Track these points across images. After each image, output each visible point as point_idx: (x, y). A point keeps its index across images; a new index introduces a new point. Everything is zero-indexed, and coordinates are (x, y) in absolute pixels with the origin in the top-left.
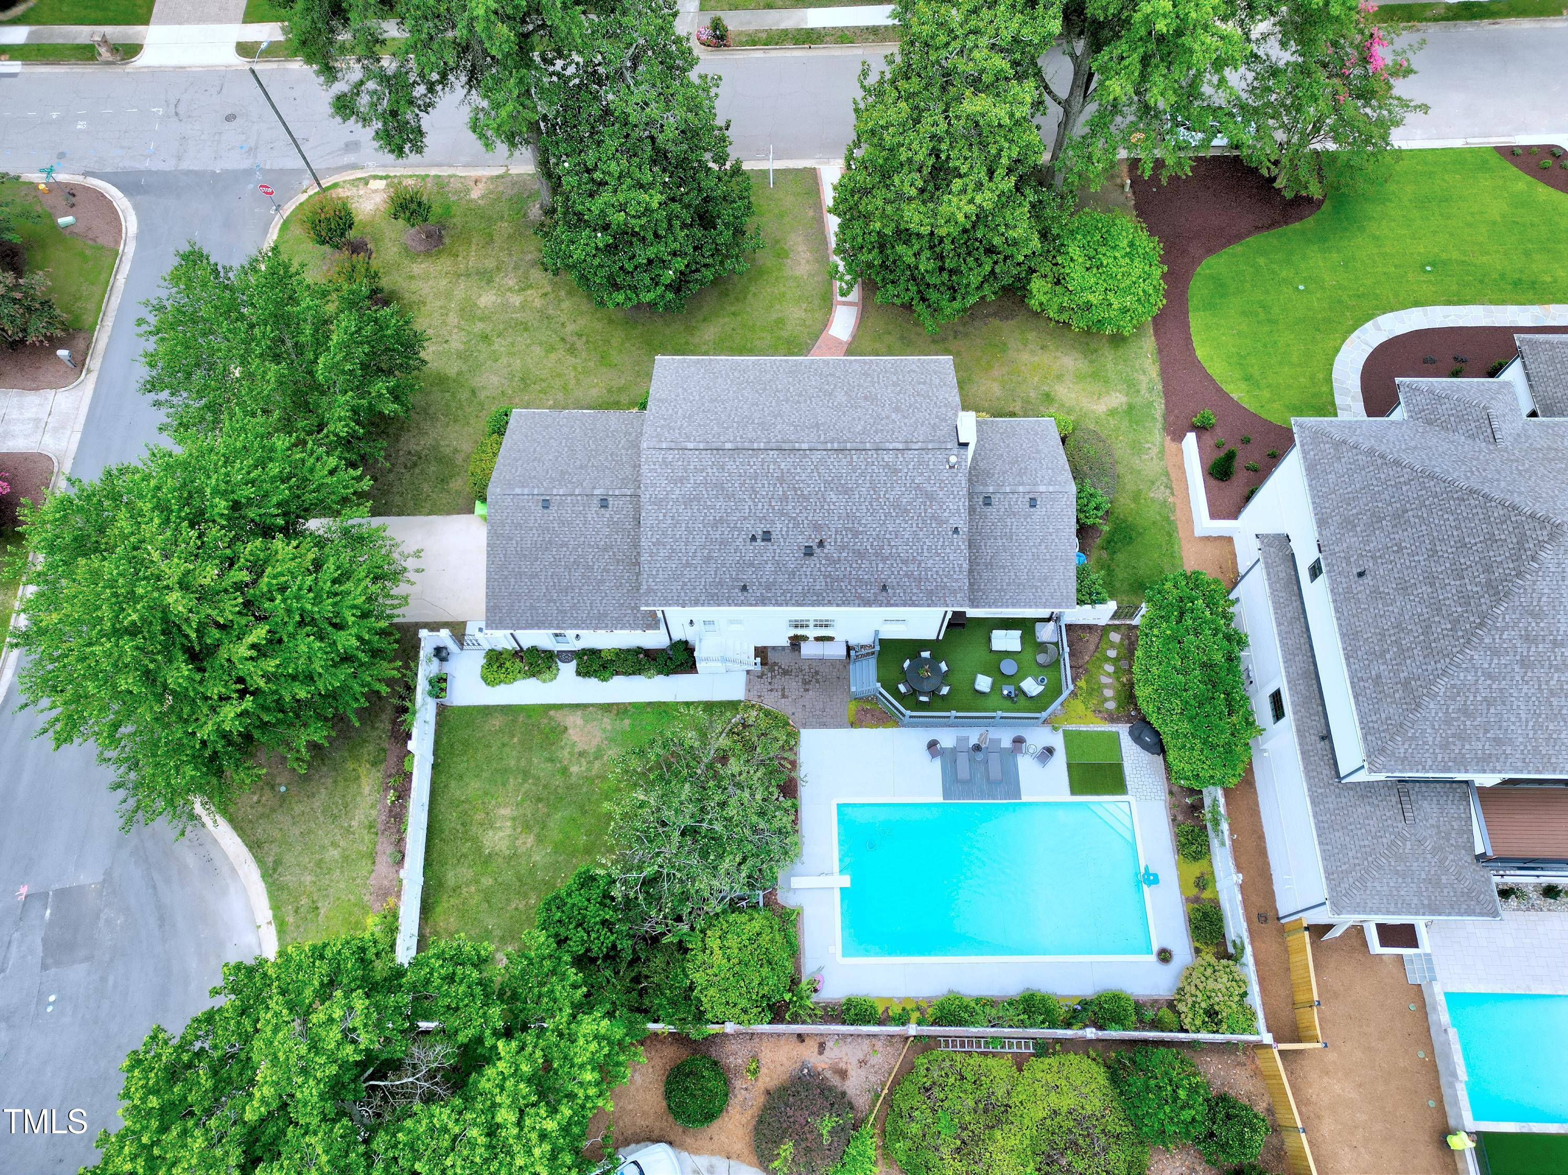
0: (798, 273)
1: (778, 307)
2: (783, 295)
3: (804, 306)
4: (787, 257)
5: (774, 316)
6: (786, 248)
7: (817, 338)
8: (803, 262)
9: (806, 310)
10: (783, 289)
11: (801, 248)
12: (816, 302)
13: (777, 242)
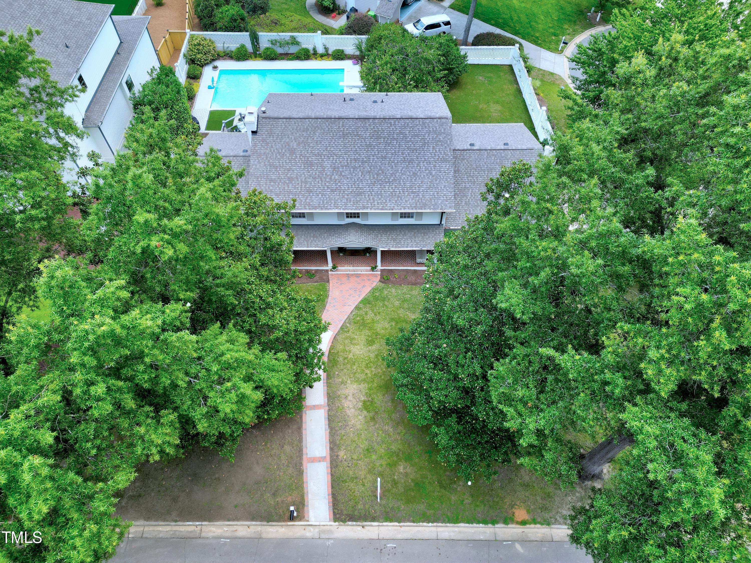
0: (355, 386)
1: (372, 355)
2: (367, 367)
3: (351, 356)
4: (364, 402)
5: (374, 347)
6: (365, 412)
7: (342, 328)
8: (350, 398)
9: (350, 352)
10: (368, 371)
11: (351, 412)
12: (341, 359)
13: (373, 419)
